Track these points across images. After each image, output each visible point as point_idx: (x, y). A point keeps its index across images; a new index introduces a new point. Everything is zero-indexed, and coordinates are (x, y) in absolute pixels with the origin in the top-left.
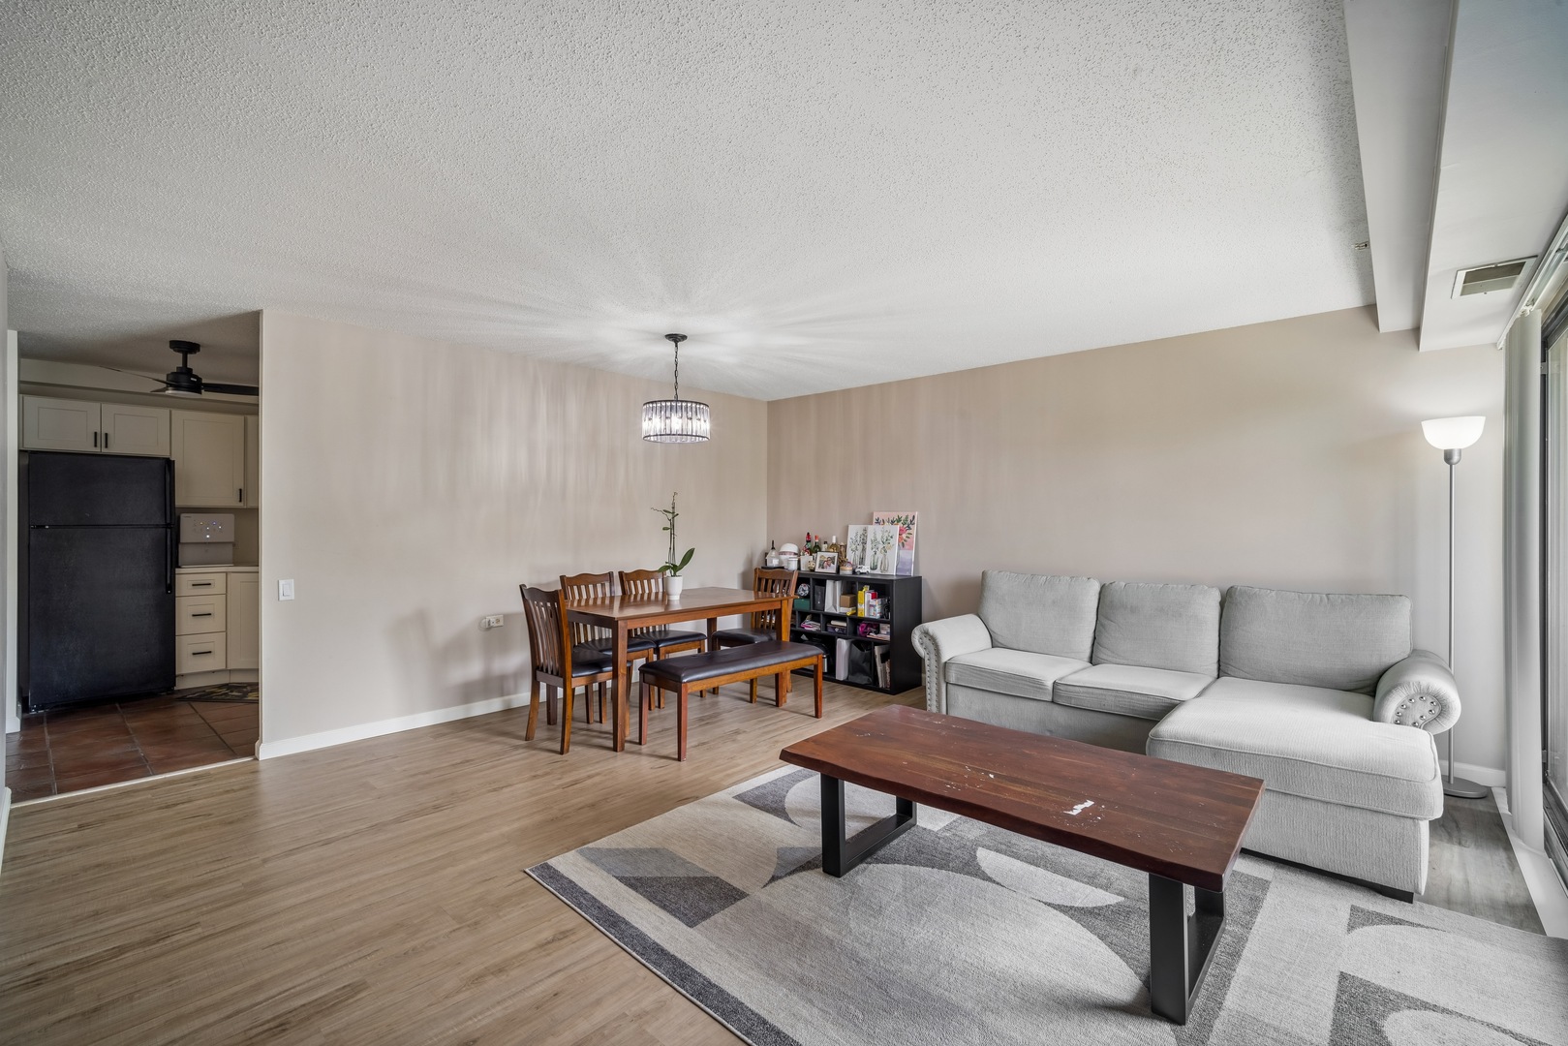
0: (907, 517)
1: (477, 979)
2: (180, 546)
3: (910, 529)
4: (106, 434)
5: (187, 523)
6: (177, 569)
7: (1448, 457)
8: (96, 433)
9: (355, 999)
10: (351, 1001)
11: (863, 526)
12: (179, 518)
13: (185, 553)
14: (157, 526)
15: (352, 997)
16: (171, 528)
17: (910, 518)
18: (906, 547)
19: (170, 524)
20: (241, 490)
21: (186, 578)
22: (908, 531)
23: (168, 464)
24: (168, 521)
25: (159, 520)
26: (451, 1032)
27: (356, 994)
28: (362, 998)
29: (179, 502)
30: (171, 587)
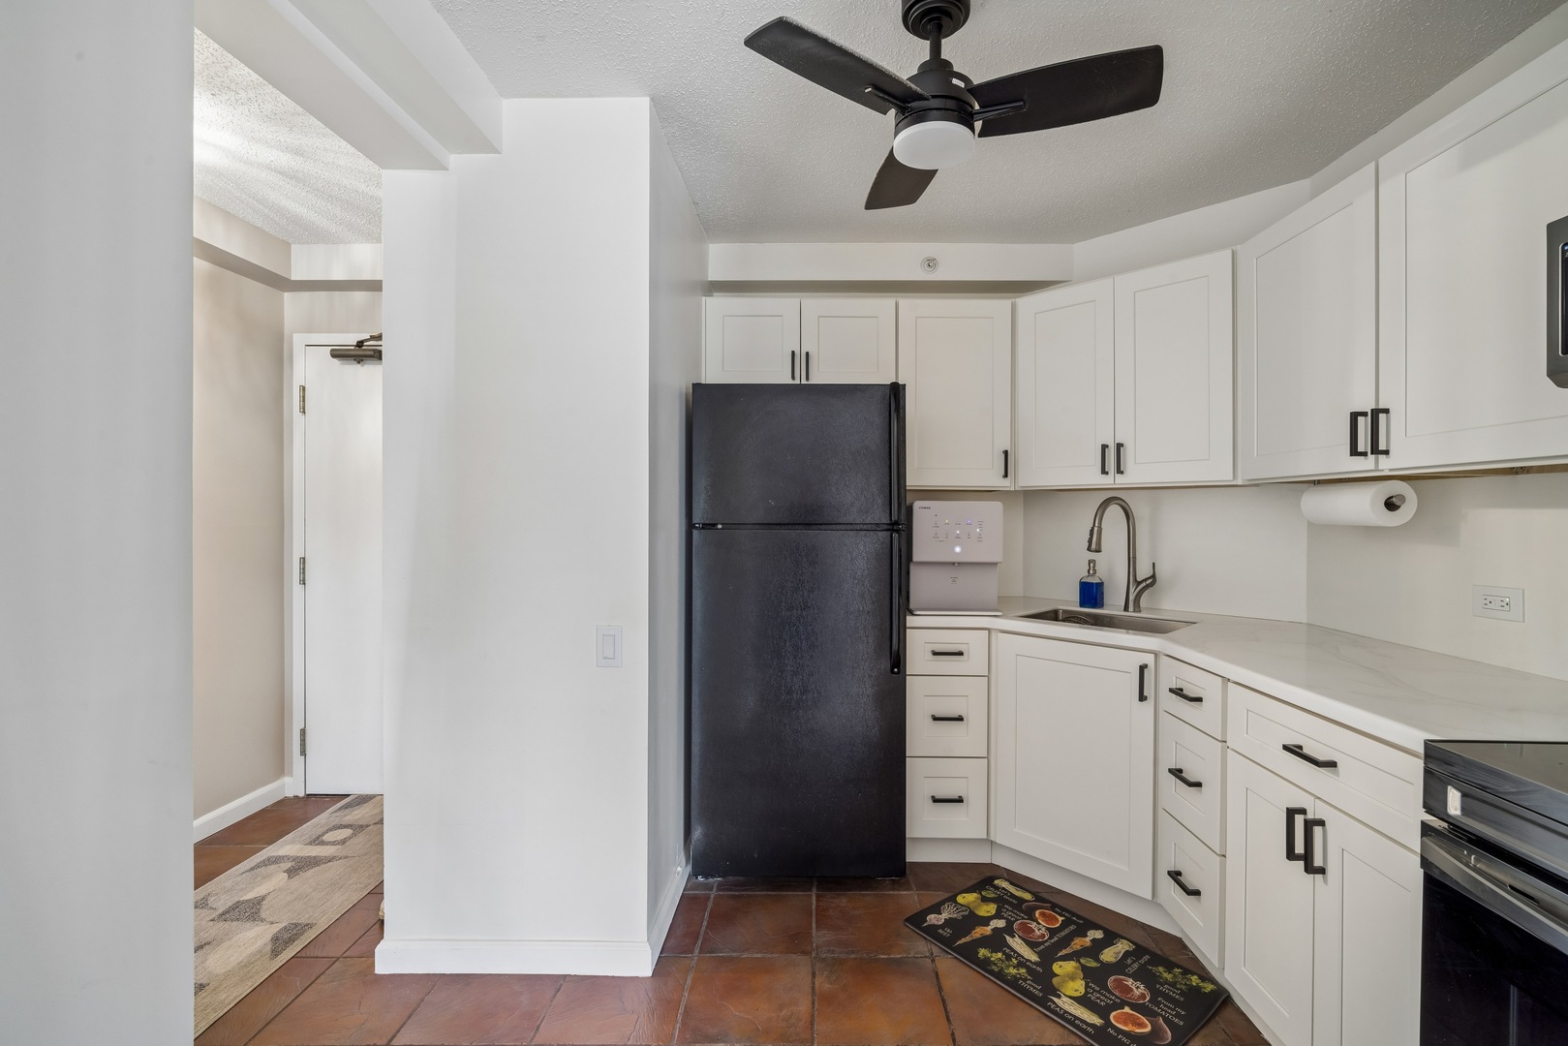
2: (913, 569)
4: (807, 353)
5: (926, 517)
6: (909, 619)
8: (793, 352)
12: (910, 510)
13: (922, 584)
14: (876, 527)
16: (897, 531)
19: (897, 523)
20: (1006, 453)
21: (923, 634)
23: (895, 393)
24: (895, 518)
25: (880, 516)
29: (913, 480)
30: (898, 661)
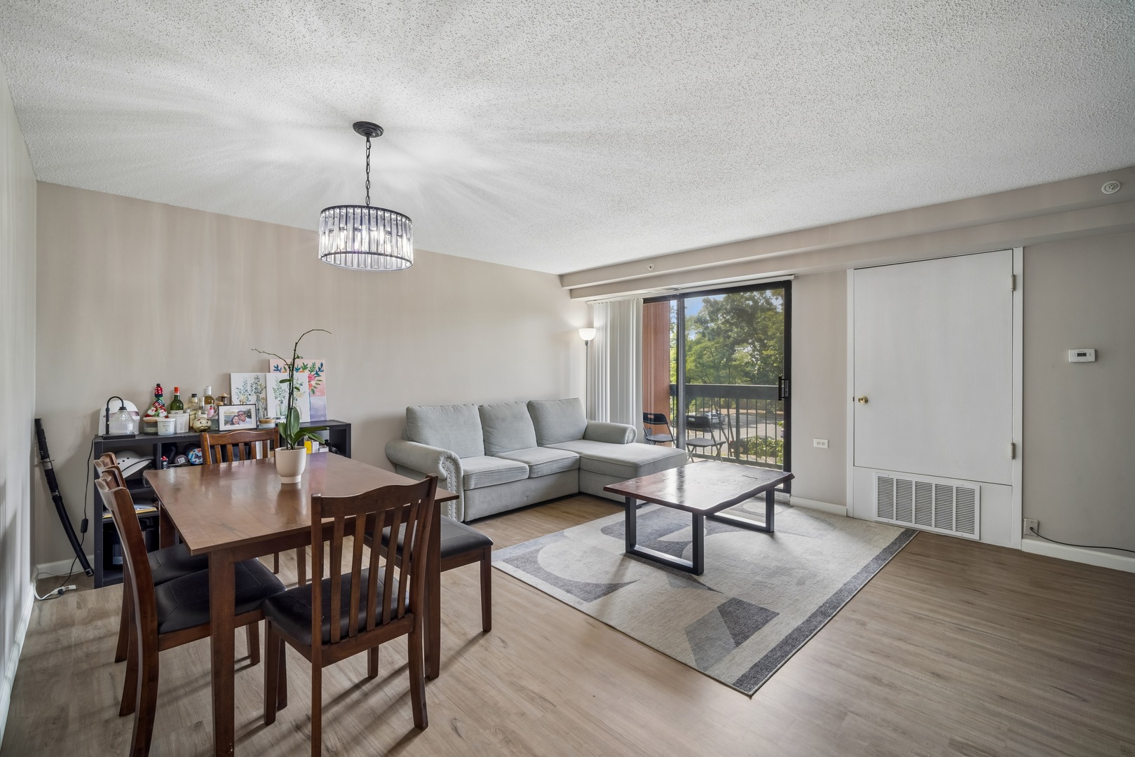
0: (314, 364)
1: (891, 686)
3: (319, 375)
9: (966, 741)
10: (969, 743)
11: (255, 374)
15: (967, 744)
17: (318, 365)
18: (317, 393)
22: (317, 378)
26: (937, 684)
27: (962, 743)
28: (962, 737)
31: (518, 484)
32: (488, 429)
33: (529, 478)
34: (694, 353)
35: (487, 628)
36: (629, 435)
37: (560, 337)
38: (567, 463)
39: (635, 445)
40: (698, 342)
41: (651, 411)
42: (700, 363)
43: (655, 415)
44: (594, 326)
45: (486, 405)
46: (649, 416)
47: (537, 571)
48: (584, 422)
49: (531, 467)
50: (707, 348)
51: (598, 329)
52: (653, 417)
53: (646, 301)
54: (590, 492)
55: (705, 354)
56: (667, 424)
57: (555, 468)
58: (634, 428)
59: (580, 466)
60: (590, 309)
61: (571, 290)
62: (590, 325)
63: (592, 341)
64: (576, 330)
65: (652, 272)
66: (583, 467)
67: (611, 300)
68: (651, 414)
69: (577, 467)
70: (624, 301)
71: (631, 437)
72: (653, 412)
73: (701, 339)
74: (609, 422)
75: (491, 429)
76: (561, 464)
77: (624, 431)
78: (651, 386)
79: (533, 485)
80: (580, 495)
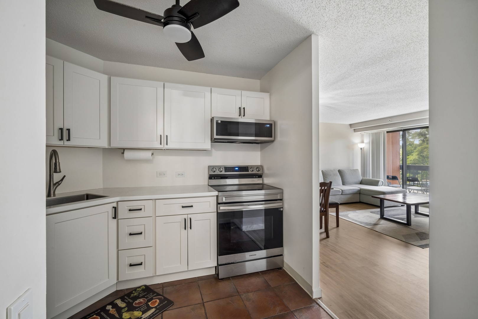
7: (361, 149)
31: (338, 196)
32: (325, 178)
33: (341, 194)
34: (418, 151)
35: (338, 226)
36: (380, 183)
37: (350, 147)
38: (355, 191)
39: (383, 187)
40: (420, 145)
41: (390, 174)
42: (421, 156)
43: (392, 176)
44: (364, 142)
45: (324, 170)
46: (389, 177)
47: (349, 218)
48: (361, 178)
49: (342, 191)
50: (426, 148)
51: (366, 143)
52: (391, 177)
53: (388, 132)
54: (364, 202)
55: (425, 151)
56: (398, 180)
57: (351, 192)
58: (383, 181)
59: (360, 192)
60: (362, 136)
61: (354, 129)
62: (363, 142)
63: (363, 148)
64: (357, 144)
65: (390, 122)
66: (361, 192)
67: (372, 132)
68: (390, 176)
69: (359, 192)
70: (378, 133)
71: (381, 184)
72: (391, 175)
73: (422, 143)
74: (371, 178)
75: (326, 178)
76: (353, 191)
77: (378, 182)
78: (390, 165)
79: (343, 196)
80: (360, 202)
